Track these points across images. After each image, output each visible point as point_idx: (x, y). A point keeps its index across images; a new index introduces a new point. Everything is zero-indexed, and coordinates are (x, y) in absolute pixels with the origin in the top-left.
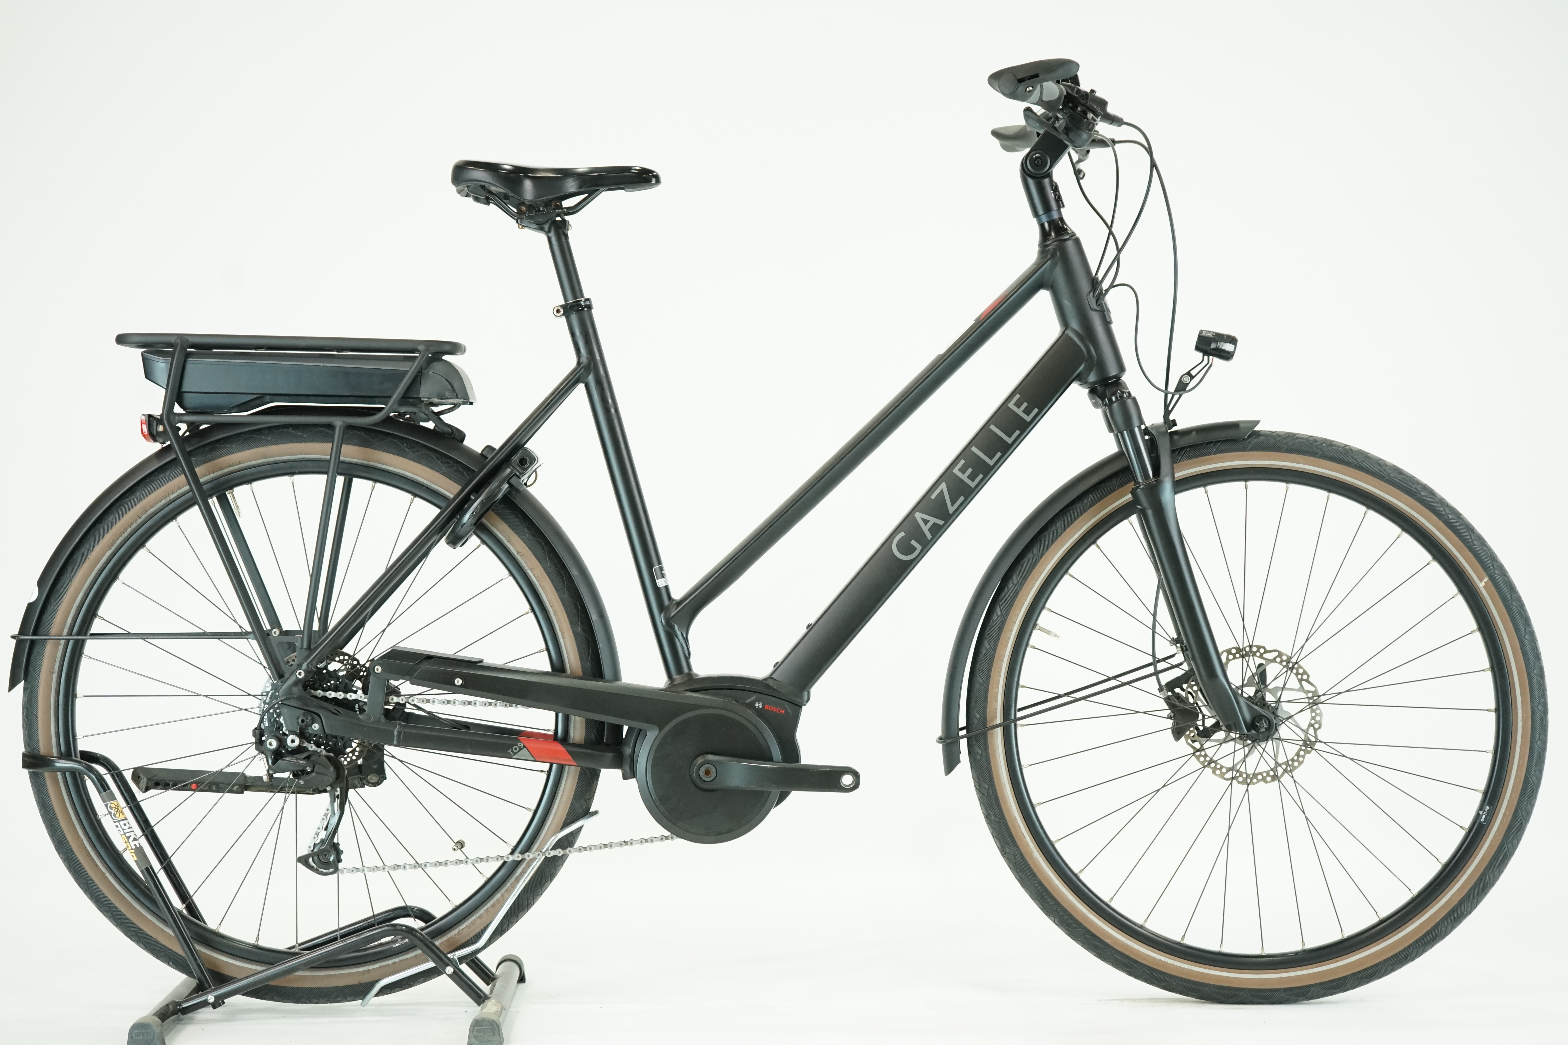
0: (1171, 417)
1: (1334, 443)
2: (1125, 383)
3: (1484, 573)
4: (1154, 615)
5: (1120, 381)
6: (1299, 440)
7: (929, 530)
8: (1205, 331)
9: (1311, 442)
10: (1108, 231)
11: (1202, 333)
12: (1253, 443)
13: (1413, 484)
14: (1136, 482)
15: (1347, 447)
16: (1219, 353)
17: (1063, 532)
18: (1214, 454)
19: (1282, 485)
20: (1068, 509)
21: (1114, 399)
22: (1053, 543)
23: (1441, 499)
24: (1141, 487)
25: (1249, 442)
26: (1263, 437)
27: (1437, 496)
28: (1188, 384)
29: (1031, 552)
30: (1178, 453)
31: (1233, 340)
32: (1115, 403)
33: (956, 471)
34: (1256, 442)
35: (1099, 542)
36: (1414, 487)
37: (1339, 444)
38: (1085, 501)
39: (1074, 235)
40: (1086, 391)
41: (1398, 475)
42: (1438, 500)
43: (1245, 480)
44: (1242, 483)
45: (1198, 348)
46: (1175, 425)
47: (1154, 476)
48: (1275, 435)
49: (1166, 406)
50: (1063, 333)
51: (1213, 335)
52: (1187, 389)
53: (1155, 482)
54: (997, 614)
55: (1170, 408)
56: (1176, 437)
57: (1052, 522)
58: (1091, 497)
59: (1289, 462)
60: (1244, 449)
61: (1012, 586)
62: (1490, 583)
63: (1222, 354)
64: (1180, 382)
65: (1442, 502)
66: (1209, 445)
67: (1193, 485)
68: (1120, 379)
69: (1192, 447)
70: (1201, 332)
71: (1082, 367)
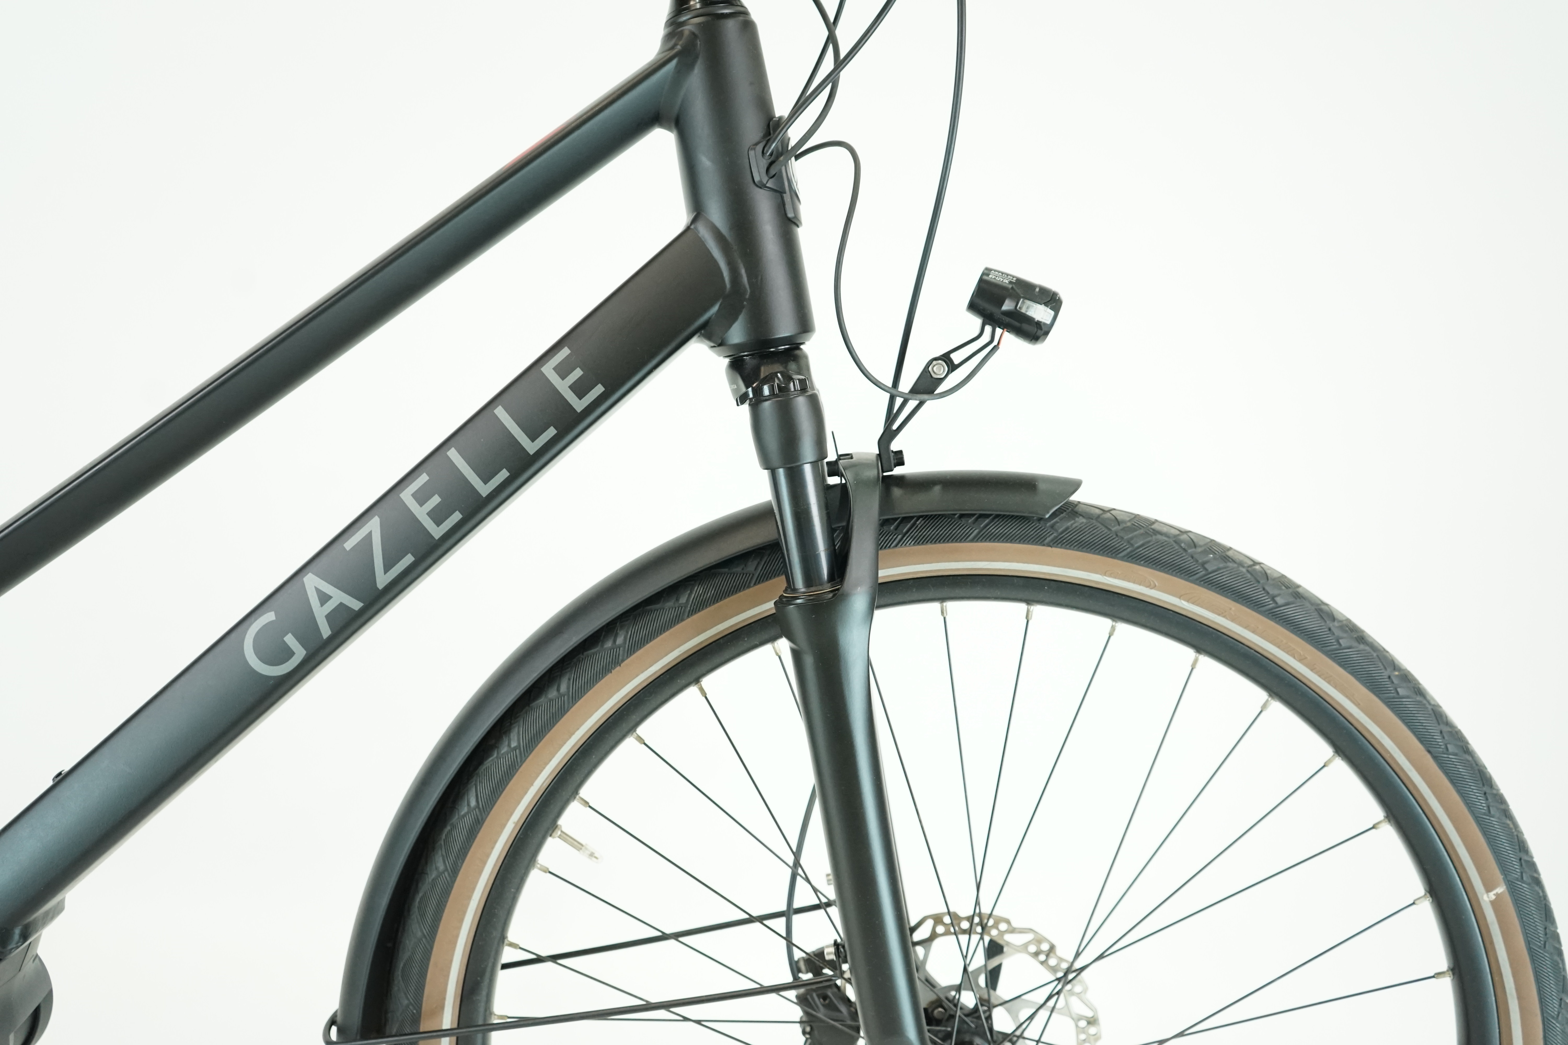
0: (895, 446)
1: (1230, 553)
2: (806, 357)
3: (1499, 876)
4: (797, 854)
5: (797, 352)
6: (1159, 537)
7: (329, 617)
8: (995, 271)
9: (1183, 545)
10: (826, 33)
11: (988, 275)
12: (1060, 530)
13: (1385, 669)
14: (790, 586)
15: (1257, 567)
16: (1017, 324)
17: (627, 657)
18: (972, 541)
19: (1103, 623)
20: (648, 608)
21: (766, 391)
22: (603, 677)
23: (1434, 705)
24: (799, 601)
25: (1052, 527)
26: (1081, 520)
27: (1428, 698)
28: (941, 380)
29: (555, 687)
30: (896, 529)
31: (1052, 300)
32: (766, 400)
33: (407, 495)
34: (1067, 529)
35: (706, 682)
36: (1386, 674)
37: (1242, 558)
38: (683, 600)
39: (745, 13)
40: (724, 362)
41: (1355, 644)
42: (1430, 707)
43: (1029, 602)
44: (1022, 607)
45: (973, 307)
46: (901, 463)
47: (831, 578)
48: (1109, 519)
49: (891, 417)
50: (688, 229)
51: (1010, 282)
52: (936, 392)
53: (831, 595)
54: (469, 805)
55: (895, 427)
56: (897, 492)
57: (609, 629)
58: (698, 590)
59: (1129, 581)
60: (1039, 540)
61: (507, 753)
62: (1508, 899)
63: (1025, 327)
64: (926, 372)
65: (1438, 716)
66: (964, 520)
67: (916, 596)
68: (798, 348)
69: (930, 518)
70: (987, 271)
71: (715, 308)
